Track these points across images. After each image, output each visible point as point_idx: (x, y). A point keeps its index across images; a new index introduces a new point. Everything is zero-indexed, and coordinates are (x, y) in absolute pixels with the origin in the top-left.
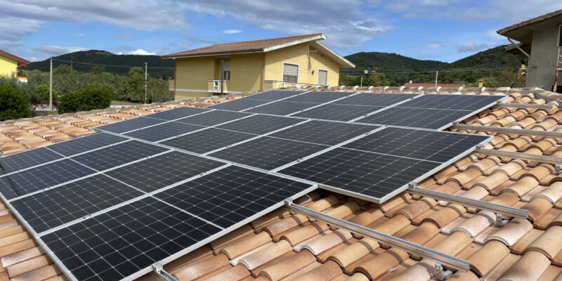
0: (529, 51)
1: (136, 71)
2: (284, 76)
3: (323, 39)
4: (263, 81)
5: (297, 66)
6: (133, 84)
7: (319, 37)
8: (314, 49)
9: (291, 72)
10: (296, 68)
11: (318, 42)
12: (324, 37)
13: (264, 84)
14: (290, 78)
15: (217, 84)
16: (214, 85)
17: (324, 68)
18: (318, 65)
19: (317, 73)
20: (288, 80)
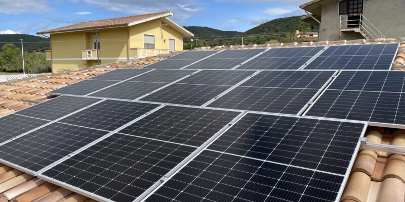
0: (319, 19)
1: (9, 47)
2: (145, 44)
3: (171, 15)
4: (129, 49)
5: (154, 36)
6: (7, 58)
7: (168, 14)
8: (164, 23)
9: (150, 41)
10: (153, 38)
11: (166, 18)
12: (172, 14)
13: (130, 51)
14: (149, 46)
15: (89, 53)
16: (87, 54)
17: (172, 37)
18: (168, 35)
19: (167, 41)
20: (148, 47)
